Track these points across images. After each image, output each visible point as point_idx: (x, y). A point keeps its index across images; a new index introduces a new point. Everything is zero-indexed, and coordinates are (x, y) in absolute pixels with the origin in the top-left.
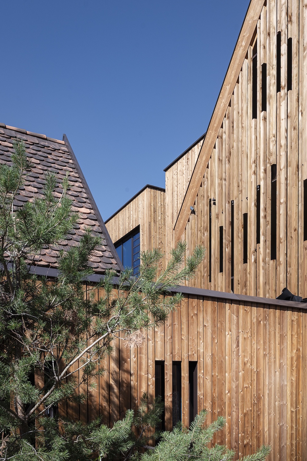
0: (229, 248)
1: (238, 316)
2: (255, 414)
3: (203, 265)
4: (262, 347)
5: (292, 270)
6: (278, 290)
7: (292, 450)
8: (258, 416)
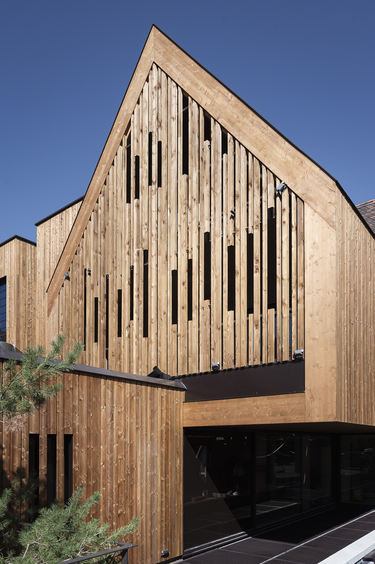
0: (103, 320)
1: (112, 392)
2: (128, 484)
3: (77, 333)
4: (135, 421)
5: (162, 350)
6: (149, 366)
7: (162, 517)
8: (132, 486)
